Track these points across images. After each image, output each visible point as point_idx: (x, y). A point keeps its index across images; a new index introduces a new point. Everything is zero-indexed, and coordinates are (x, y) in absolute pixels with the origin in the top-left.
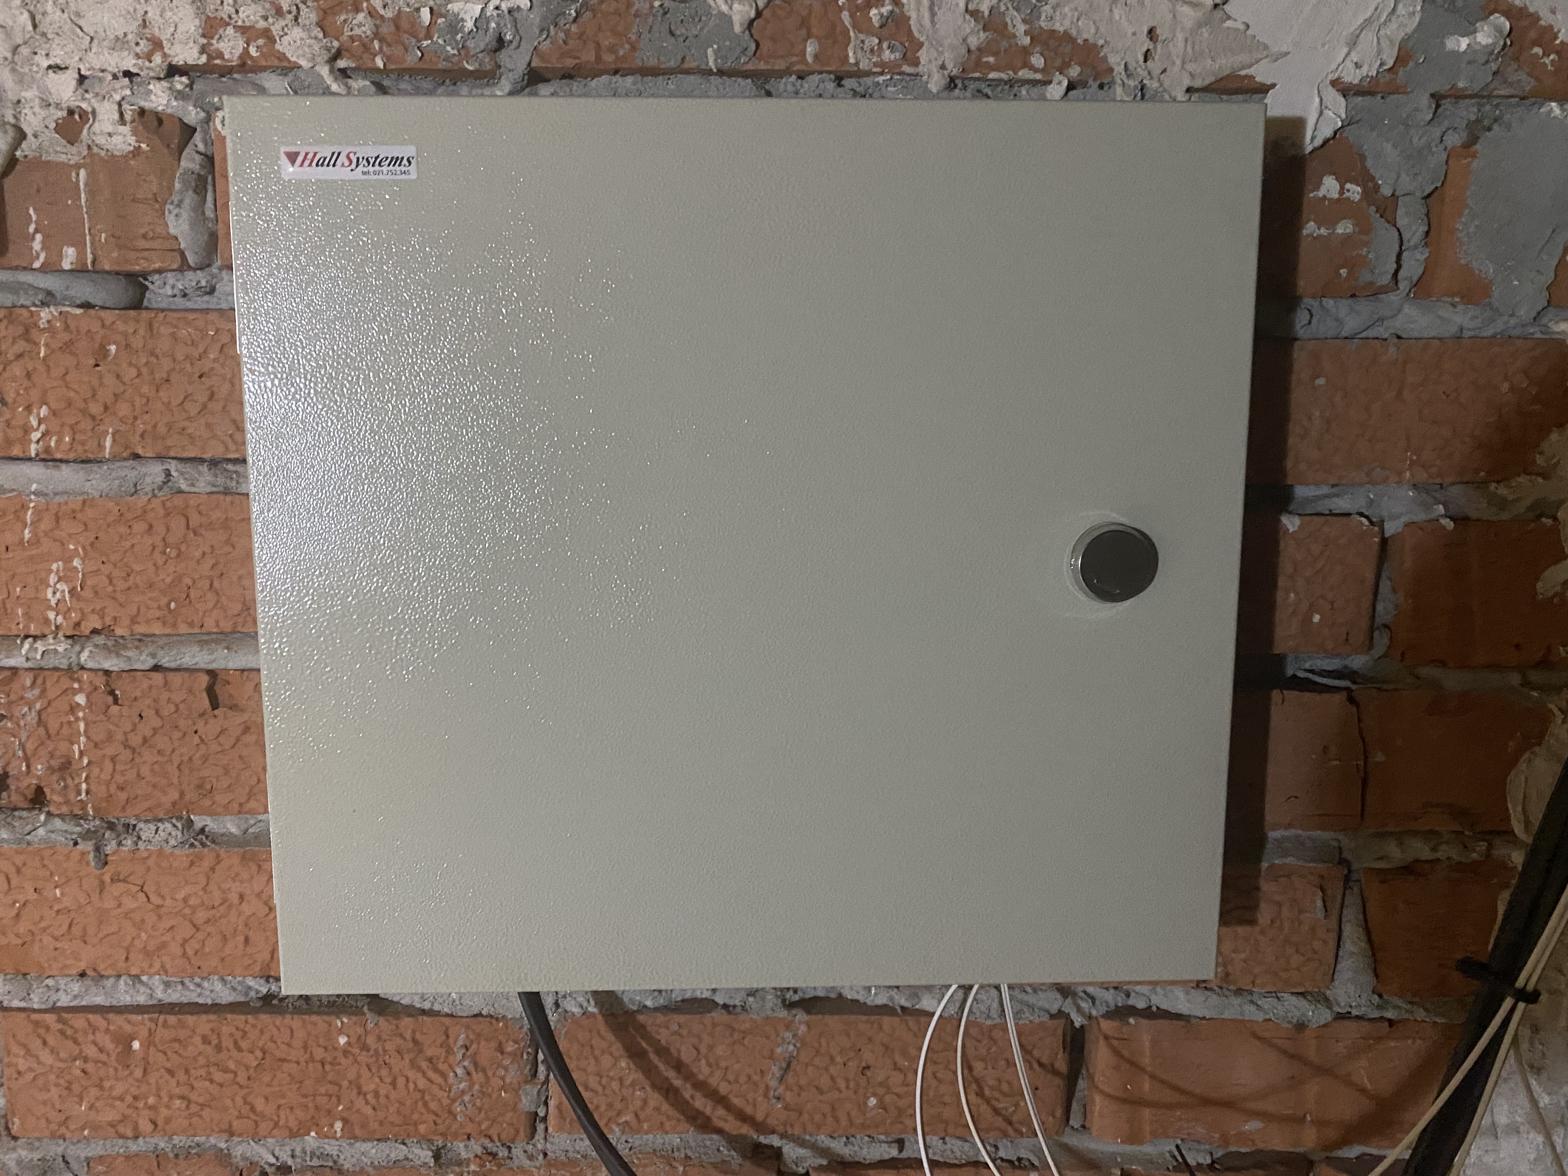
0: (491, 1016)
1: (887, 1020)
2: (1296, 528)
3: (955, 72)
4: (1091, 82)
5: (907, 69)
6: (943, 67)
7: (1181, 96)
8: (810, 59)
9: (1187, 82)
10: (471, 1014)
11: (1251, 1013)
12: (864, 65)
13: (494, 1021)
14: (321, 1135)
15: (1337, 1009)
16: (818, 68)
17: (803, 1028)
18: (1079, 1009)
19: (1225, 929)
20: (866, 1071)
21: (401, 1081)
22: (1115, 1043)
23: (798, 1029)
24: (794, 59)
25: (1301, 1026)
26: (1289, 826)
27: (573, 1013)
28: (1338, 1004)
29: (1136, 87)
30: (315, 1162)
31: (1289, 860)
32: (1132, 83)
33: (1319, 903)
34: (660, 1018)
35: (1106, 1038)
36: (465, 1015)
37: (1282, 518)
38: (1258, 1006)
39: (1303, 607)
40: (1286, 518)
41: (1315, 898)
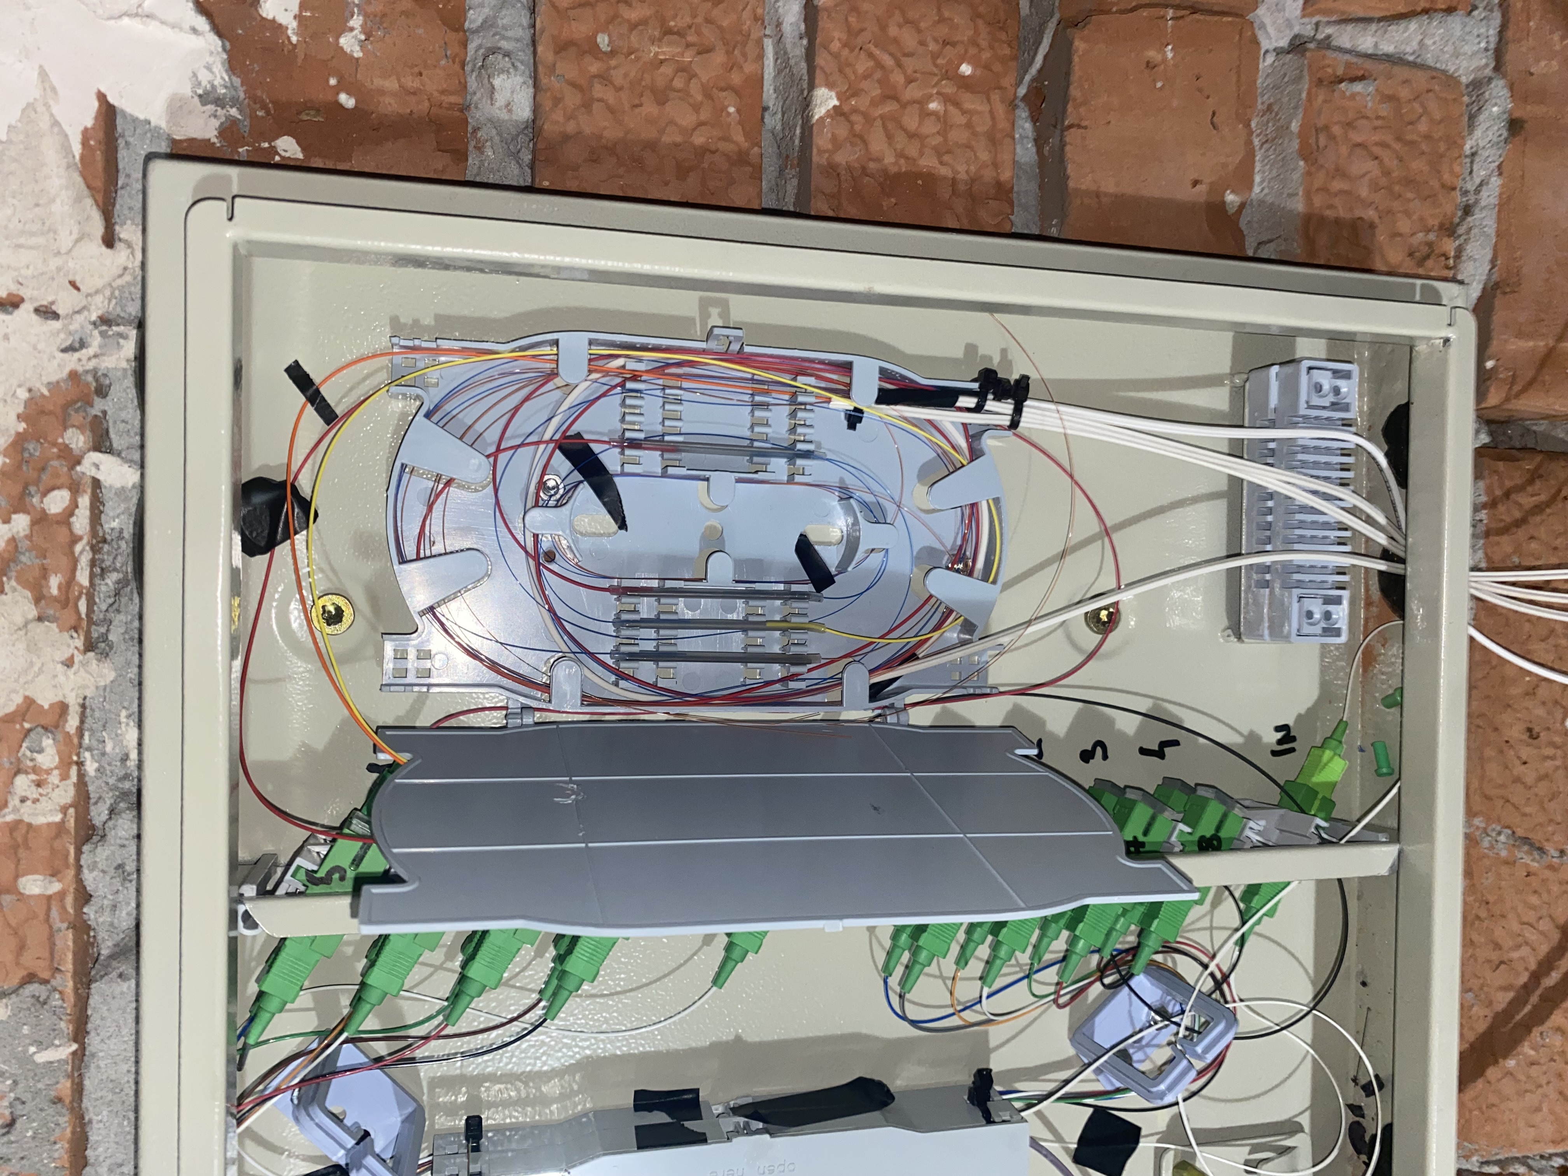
3: (79, 642)
4: (96, 411)
5: (72, 723)
6: (69, 663)
7: (121, 257)
8: (56, 887)
9: (96, 247)
11: (1493, 192)
12: (65, 793)
16: (71, 872)
17: (1476, 820)
22: (1516, 388)
23: (1478, 828)
24: (55, 914)
25: (1515, 126)
26: (1247, 126)
28: (1483, 68)
29: (103, 334)
32: (96, 341)
33: (1355, 87)
35: (1507, 399)
37: (816, 117)
38: (1481, 185)
39: (949, 88)
40: (816, 110)
41: (1348, 94)
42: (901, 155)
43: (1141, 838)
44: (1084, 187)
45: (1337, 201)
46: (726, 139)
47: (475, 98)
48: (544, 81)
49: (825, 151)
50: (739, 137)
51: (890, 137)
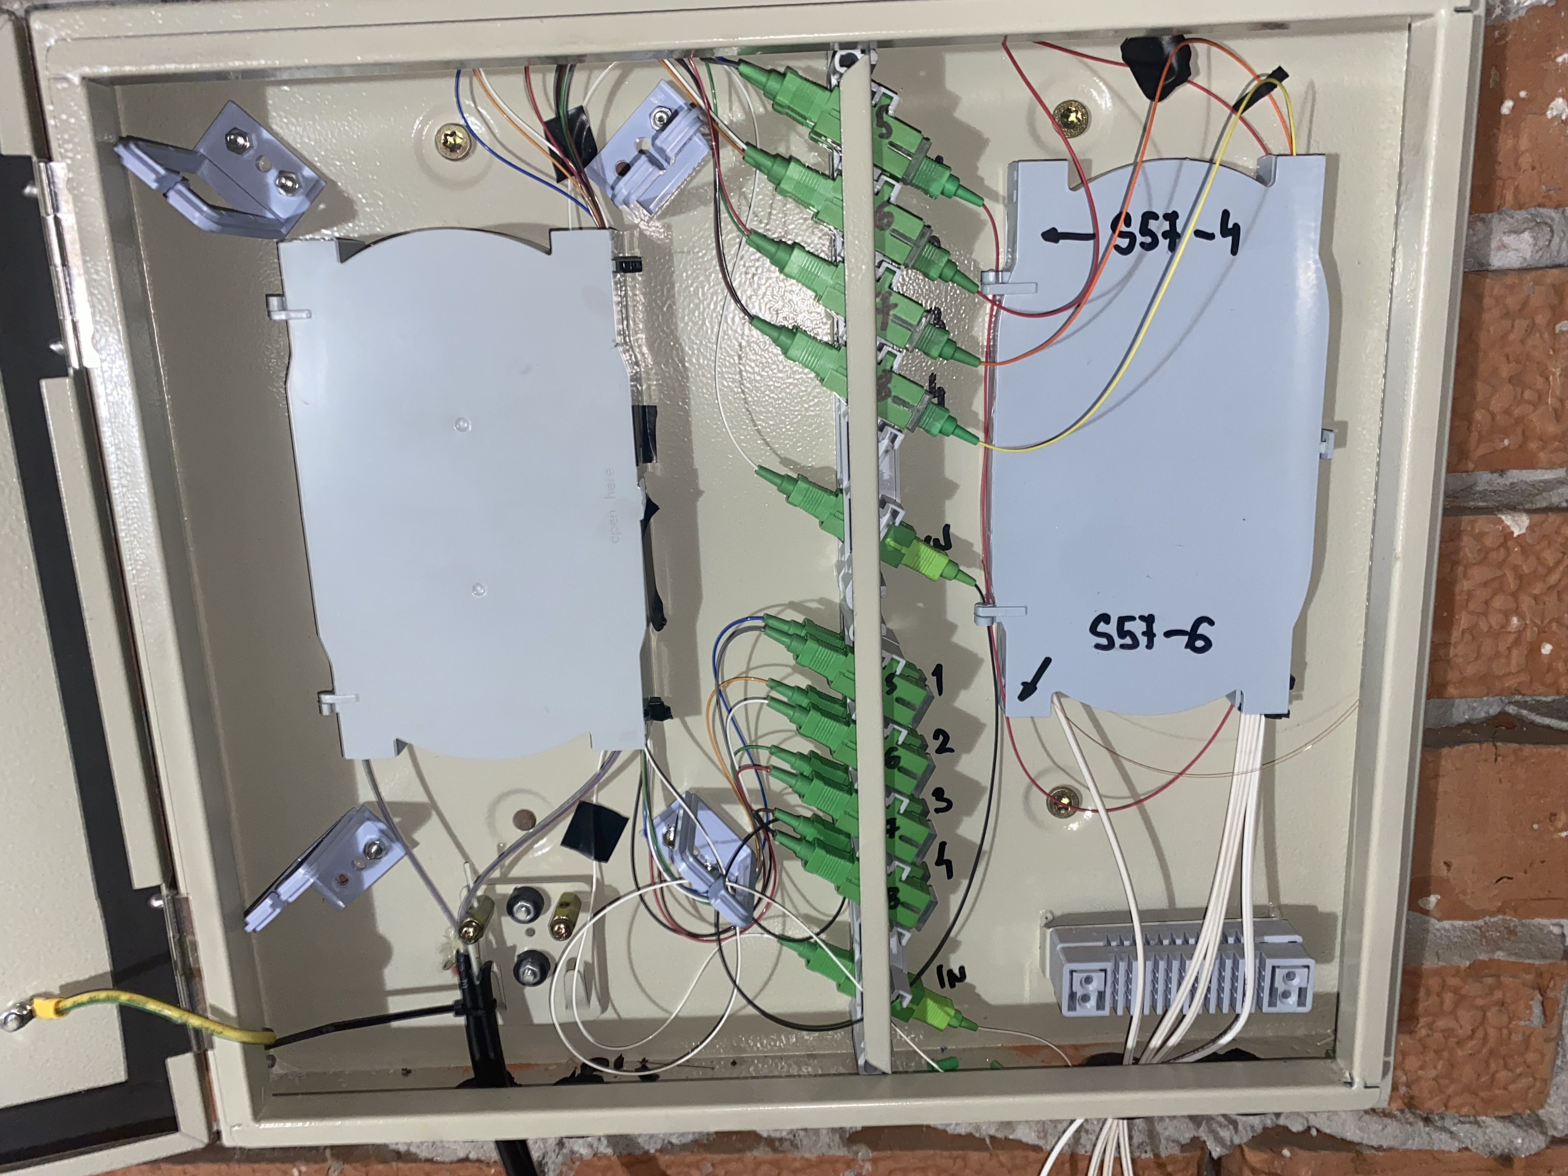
1: (975, 1156)
2: (1523, 531)
10: (455, 1159)
11: (1444, 1144)
13: (484, 1168)
15: (1552, 1132)
17: (868, 1166)
18: (1219, 1140)
23: (862, 1167)
25: (1506, 1160)
26: (1498, 913)
28: (1555, 1129)
31: (1499, 955)
33: (1537, 1010)
35: (1253, 1170)
37: (1503, 517)
38: (1451, 1133)
39: (1529, 635)
40: (1509, 517)
41: (1532, 1003)
42: (1470, 595)
43: (897, 834)
44: (1443, 762)
45: (1434, 999)
46: (1481, 439)
47: (1508, 219)
48: (1528, 277)
49: (1473, 527)
50: (1481, 451)
51: (1485, 584)
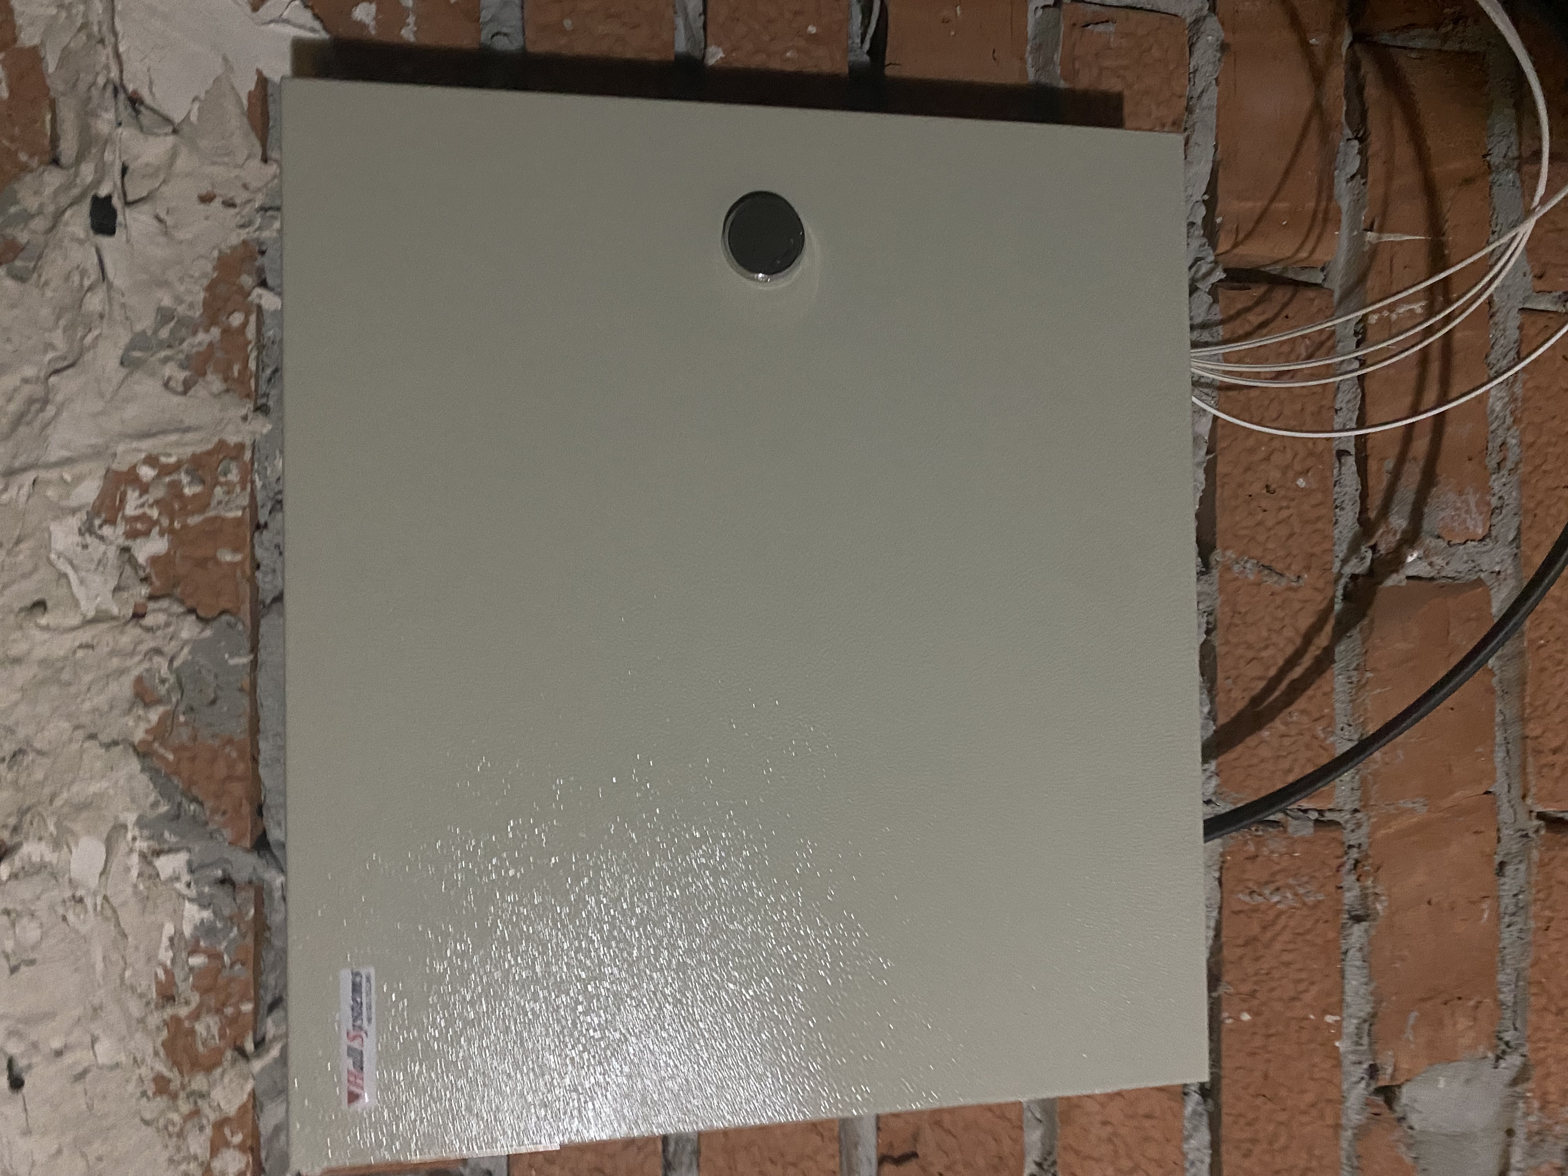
0: (1221, 868)
1: (1221, 469)
2: (720, 50)
3: (250, 406)
4: (257, 264)
5: (248, 455)
6: (245, 418)
7: (272, 169)
8: (238, 557)
9: (256, 163)
10: (1218, 889)
11: (1212, 97)
12: (245, 501)
13: (1227, 865)
14: (1339, 1036)
15: (1205, 11)
16: (248, 550)
17: (1229, 553)
18: (1209, 273)
19: (1128, 124)
20: (1271, 489)
21: (1286, 957)
22: (1241, 236)
23: (1229, 559)
24: (239, 573)
25: (1224, 47)
26: (1022, 59)
27: (1218, 786)
28: (1202, 9)
29: (263, 217)
30: (1365, 1040)
31: (1057, 57)
32: (258, 221)
33: (1101, 28)
34: (1221, 698)
35: (1235, 245)
36: (1219, 896)
37: (710, 65)
38: (1202, 92)
39: (802, 43)
40: (710, 61)
41: (1096, 33)
